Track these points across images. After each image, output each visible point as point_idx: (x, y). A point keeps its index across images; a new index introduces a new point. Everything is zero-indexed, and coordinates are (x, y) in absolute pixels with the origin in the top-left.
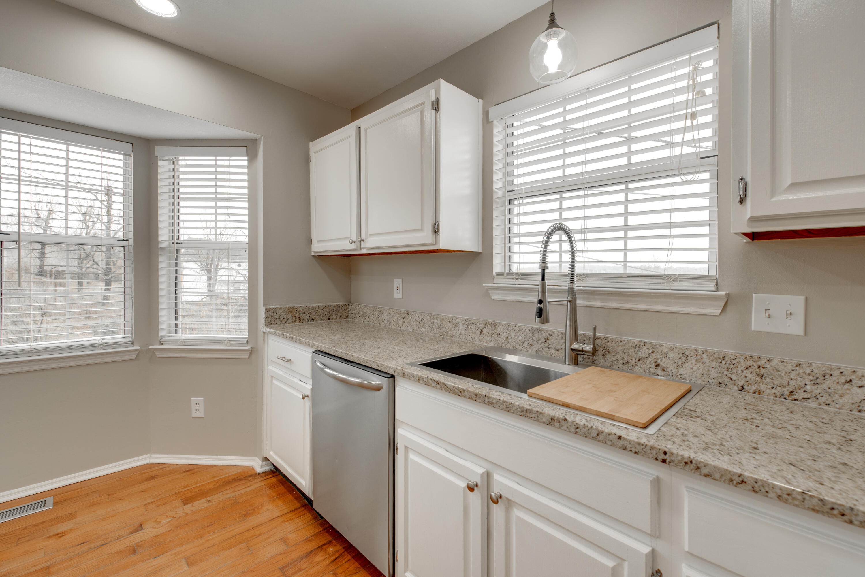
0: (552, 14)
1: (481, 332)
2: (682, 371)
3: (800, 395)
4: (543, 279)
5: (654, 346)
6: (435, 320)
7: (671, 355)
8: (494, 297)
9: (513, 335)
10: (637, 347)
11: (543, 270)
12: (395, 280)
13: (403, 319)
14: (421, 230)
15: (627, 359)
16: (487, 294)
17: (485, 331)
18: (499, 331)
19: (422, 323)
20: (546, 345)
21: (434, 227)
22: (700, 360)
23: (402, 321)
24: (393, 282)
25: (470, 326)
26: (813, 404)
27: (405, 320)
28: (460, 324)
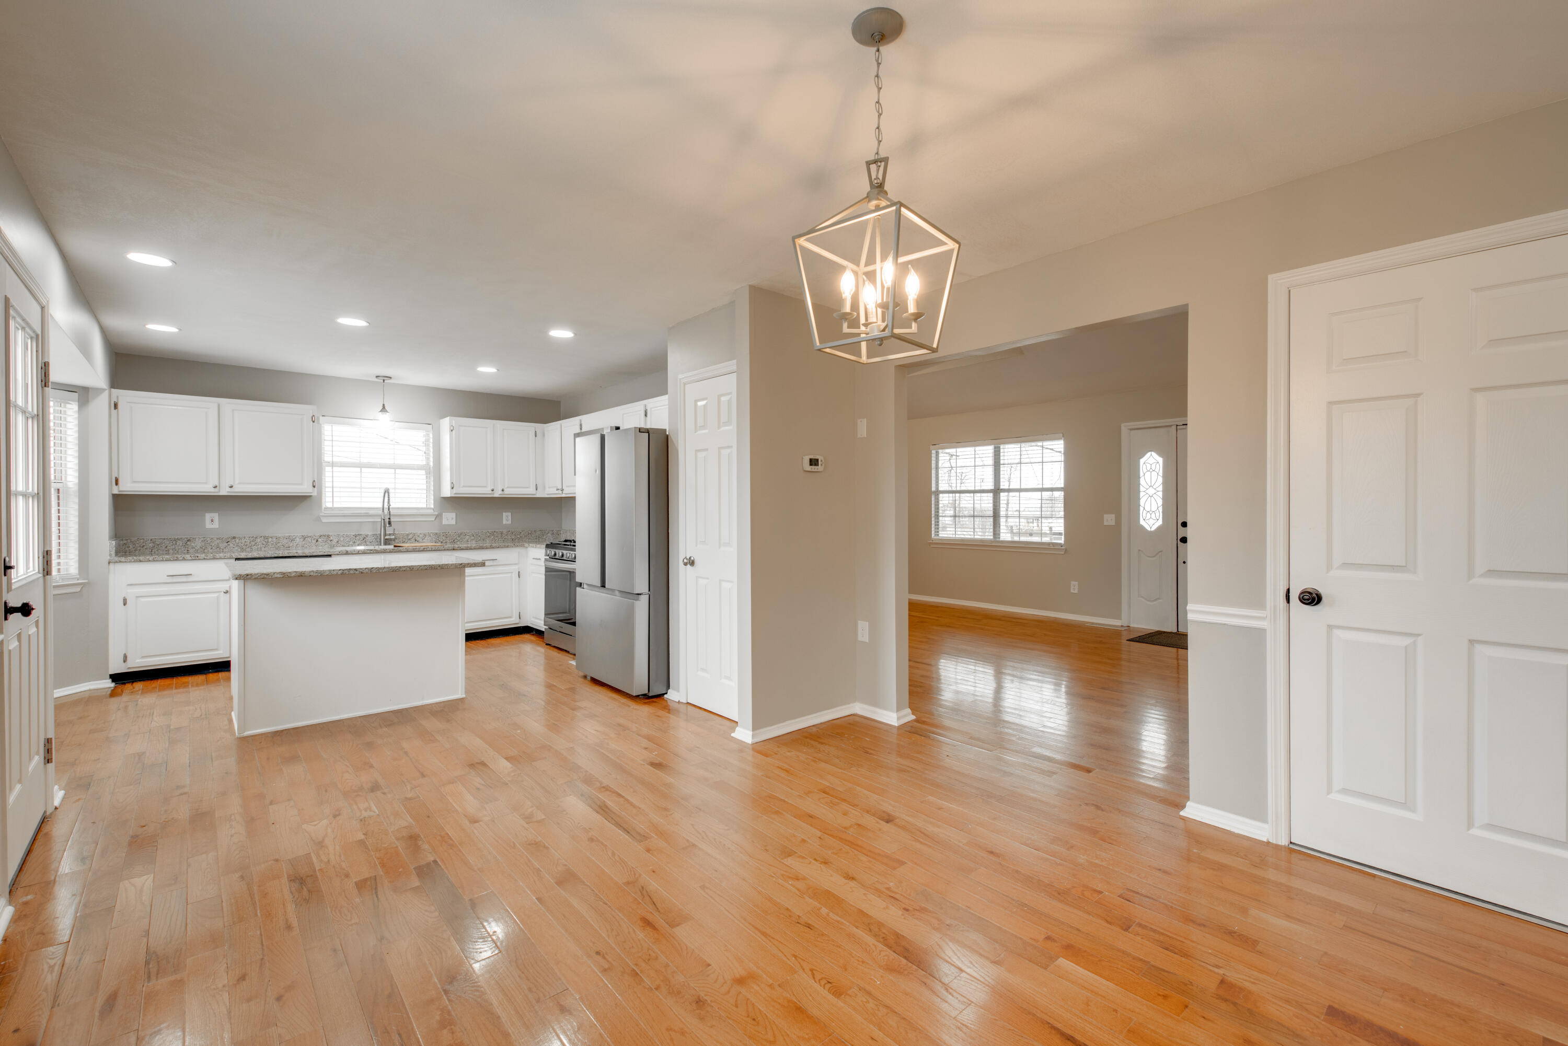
0: (384, 405)
1: (317, 541)
2: (424, 541)
3: (456, 540)
4: (389, 510)
5: (414, 534)
6: (270, 539)
7: (421, 536)
8: (324, 521)
9: (342, 539)
10: (408, 535)
11: (389, 507)
12: (206, 514)
13: (227, 542)
14: (301, 484)
15: (404, 540)
16: (318, 519)
17: (320, 540)
18: (331, 538)
19: (253, 543)
20: (364, 541)
21: (313, 484)
22: (430, 536)
23: (226, 544)
24: (205, 516)
25: (306, 539)
26: (458, 543)
27: (229, 543)
28: (297, 539)
